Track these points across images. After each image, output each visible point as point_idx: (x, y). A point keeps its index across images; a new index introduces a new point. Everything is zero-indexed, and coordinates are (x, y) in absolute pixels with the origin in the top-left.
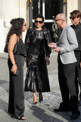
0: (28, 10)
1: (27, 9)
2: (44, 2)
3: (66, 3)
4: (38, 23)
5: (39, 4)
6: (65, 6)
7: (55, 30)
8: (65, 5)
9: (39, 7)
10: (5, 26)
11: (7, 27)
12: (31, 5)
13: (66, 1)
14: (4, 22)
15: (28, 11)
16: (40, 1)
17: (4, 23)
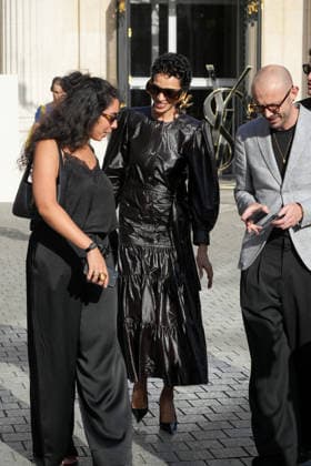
0: (115, 40)
1: (109, 38)
2: (172, 10)
3: (257, 16)
4: (162, 97)
5: (155, 17)
6: (253, 25)
7: (215, 117)
8: (256, 23)
9: (155, 30)
10: (24, 102)
11: (31, 104)
12: (126, 21)
13: (259, 7)
14: (19, 86)
15: (113, 44)
16: (157, 6)
17: (23, 90)
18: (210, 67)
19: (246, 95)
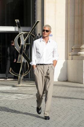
18: (17, 21)
19: (36, 35)
